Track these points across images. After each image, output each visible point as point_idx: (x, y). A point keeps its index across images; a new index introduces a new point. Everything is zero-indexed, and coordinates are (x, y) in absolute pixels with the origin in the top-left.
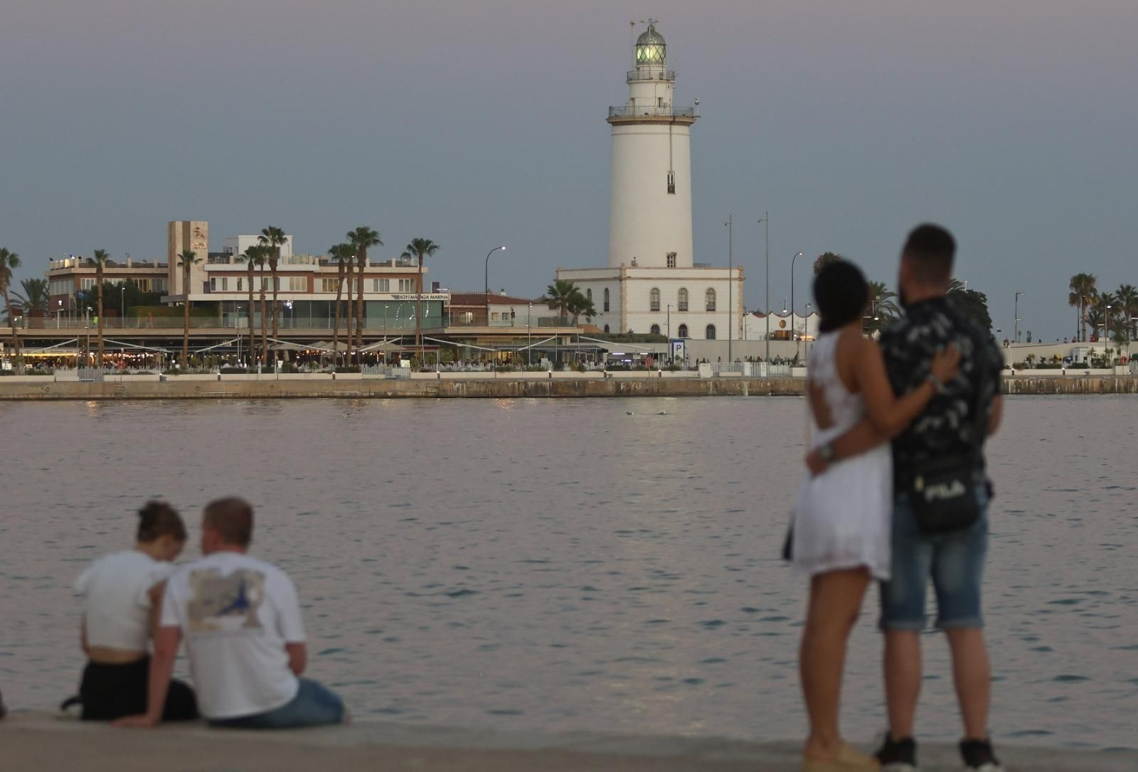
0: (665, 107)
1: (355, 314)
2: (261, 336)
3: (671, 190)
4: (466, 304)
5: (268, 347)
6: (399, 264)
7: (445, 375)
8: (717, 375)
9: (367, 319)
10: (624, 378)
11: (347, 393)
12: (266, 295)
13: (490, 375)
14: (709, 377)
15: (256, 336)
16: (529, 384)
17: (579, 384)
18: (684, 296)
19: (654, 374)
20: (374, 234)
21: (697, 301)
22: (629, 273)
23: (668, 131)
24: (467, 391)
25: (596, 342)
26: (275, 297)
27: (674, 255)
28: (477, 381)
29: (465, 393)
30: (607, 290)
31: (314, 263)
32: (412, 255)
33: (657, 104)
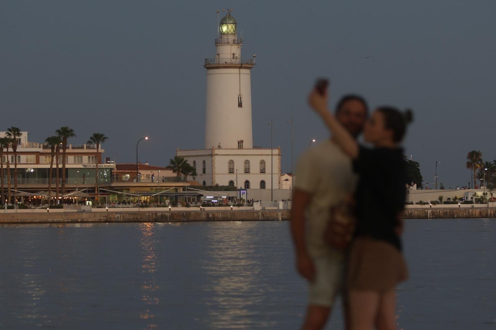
0: (236, 59)
1: (60, 176)
2: (7, 188)
3: (240, 105)
4: (126, 170)
5: (12, 194)
6: (88, 148)
7: (111, 210)
8: (264, 209)
9: (69, 178)
10: (211, 211)
11: (55, 220)
12: (10, 165)
13: (136, 209)
14: (259, 210)
15: (5, 188)
16: (158, 214)
17: (186, 214)
18: (247, 165)
19: (228, 208)
20: (72, 130)
21: (255, 167)
22: (217, 152)
23: (238, 72)
24: (123, 218)
25: (197, 191)
26: (16, 166)
27: (242, 142)
28: (128, 213)
29: (122, 220)
30: (204, 161)
31: (40, 147)
32: (93, 142)
33: (232, 57)
